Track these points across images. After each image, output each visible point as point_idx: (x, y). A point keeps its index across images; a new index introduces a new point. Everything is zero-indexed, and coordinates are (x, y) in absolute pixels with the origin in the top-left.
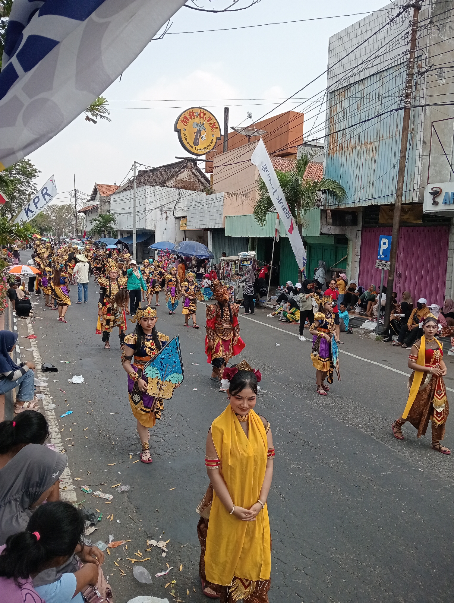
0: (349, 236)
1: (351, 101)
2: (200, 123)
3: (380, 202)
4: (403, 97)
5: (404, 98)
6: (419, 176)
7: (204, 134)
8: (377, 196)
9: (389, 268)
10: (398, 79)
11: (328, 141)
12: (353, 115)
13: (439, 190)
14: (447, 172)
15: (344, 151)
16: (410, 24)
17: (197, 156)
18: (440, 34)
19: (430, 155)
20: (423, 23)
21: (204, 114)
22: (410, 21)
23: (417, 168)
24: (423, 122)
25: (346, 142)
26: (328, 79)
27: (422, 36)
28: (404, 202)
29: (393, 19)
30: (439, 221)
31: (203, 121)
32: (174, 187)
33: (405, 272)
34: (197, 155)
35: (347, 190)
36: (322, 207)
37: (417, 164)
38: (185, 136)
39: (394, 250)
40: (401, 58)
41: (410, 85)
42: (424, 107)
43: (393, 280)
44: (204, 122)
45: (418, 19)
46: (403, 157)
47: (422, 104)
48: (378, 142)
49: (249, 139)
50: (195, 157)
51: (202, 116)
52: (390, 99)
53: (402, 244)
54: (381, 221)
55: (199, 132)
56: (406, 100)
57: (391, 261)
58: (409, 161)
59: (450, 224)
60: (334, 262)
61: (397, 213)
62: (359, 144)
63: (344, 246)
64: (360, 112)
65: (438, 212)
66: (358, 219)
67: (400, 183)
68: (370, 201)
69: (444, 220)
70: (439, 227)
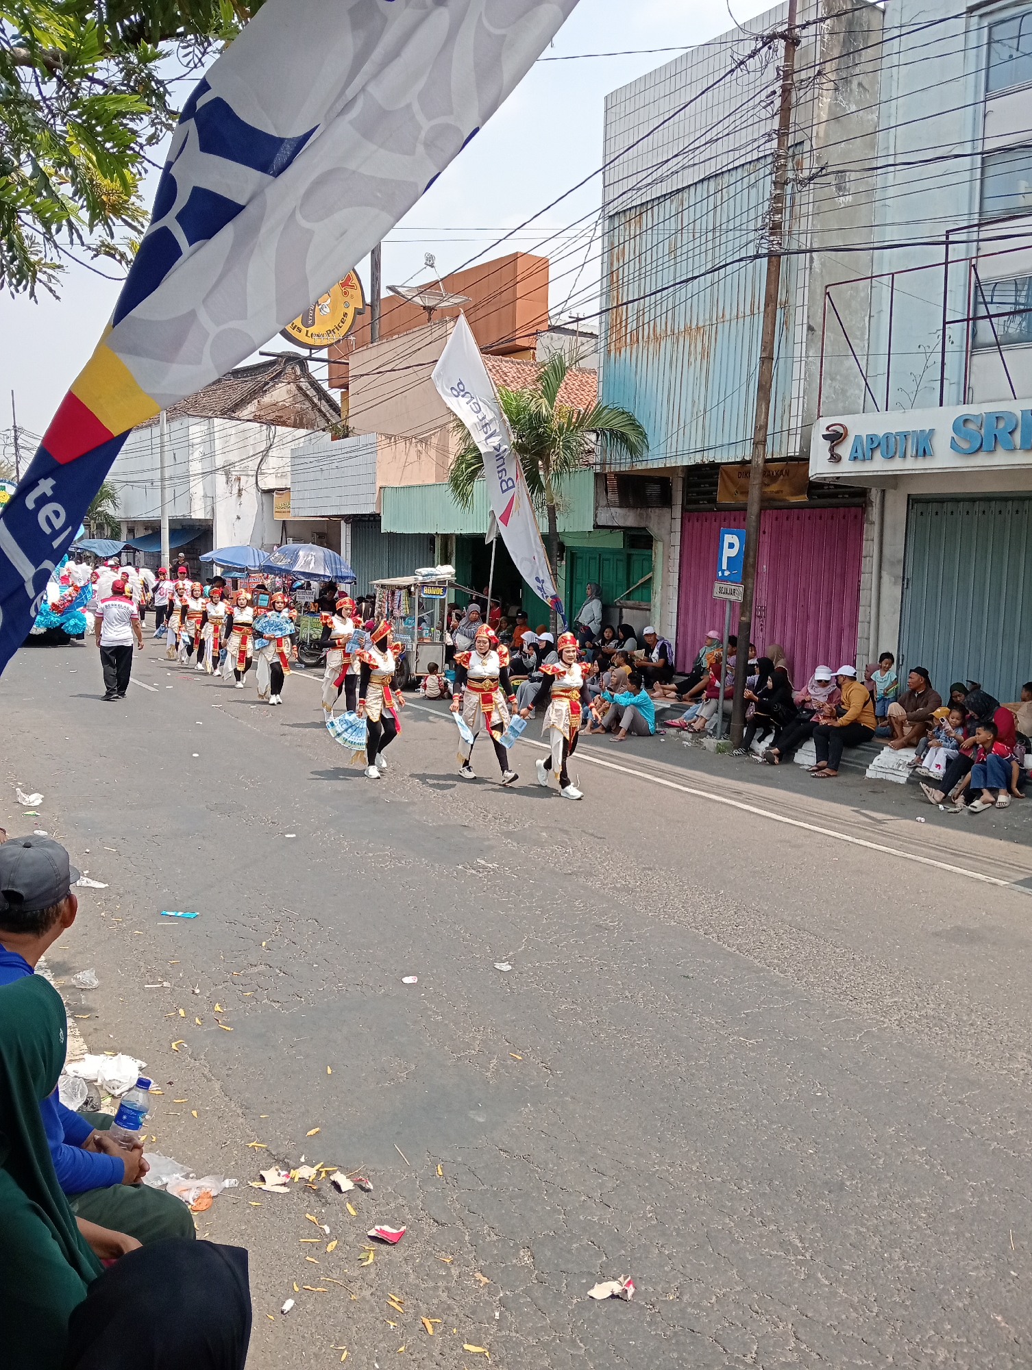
0: (654, 530)
1: (655, 237)
3: (721, 457)
4: (764, 231)
5: (767, 234)
6: (801, 399)
7: (326, 303)
8: (712, 443)
9: (741, 598)
10: (753, 191)
11: (607, 324)
12: (660, 268)
13: (841, 430)
14: (857, 392)
15: (641, 345)
16: (778, 74)
18: (840, 98)
19: (822, 356)
20: (803, 75)
22: (778, 69)
23: (795, 383)
24: (807, 284)
25: (646, 326)
26: (605, 187)
27: (802, 101)
28: (769, 456)
29: (742, 63)
30: (843, 497)
32: (257, 419)
33: (774, 607)
35: (648, 430)
36: (598, 467)
37: (796, 376)
39: (751, 560)
40: (759, 147)
41: (780, 205)
42: (808, 254)
43: (749, 624)
45: (793, 65)
46: (767, 359)
47: (804, 247)
48: (714, 326)
49: (430, 314)
50: (305, 352)
52: (738, 234)
53: (766, 546)
54: (723, 498)
56: (772, 238)
57: (744, 581)
58: (779, 369)
59: (865, 502)
60: (625, 588)
61: (755, 481)
62: (673, 331)
63: (646, 552)
64: (674, 261)
65: (840, 477)
66: (674, 493)
67: (761, 416)
68: (698, 456)
69: (852, 495)
70: (842, 510)
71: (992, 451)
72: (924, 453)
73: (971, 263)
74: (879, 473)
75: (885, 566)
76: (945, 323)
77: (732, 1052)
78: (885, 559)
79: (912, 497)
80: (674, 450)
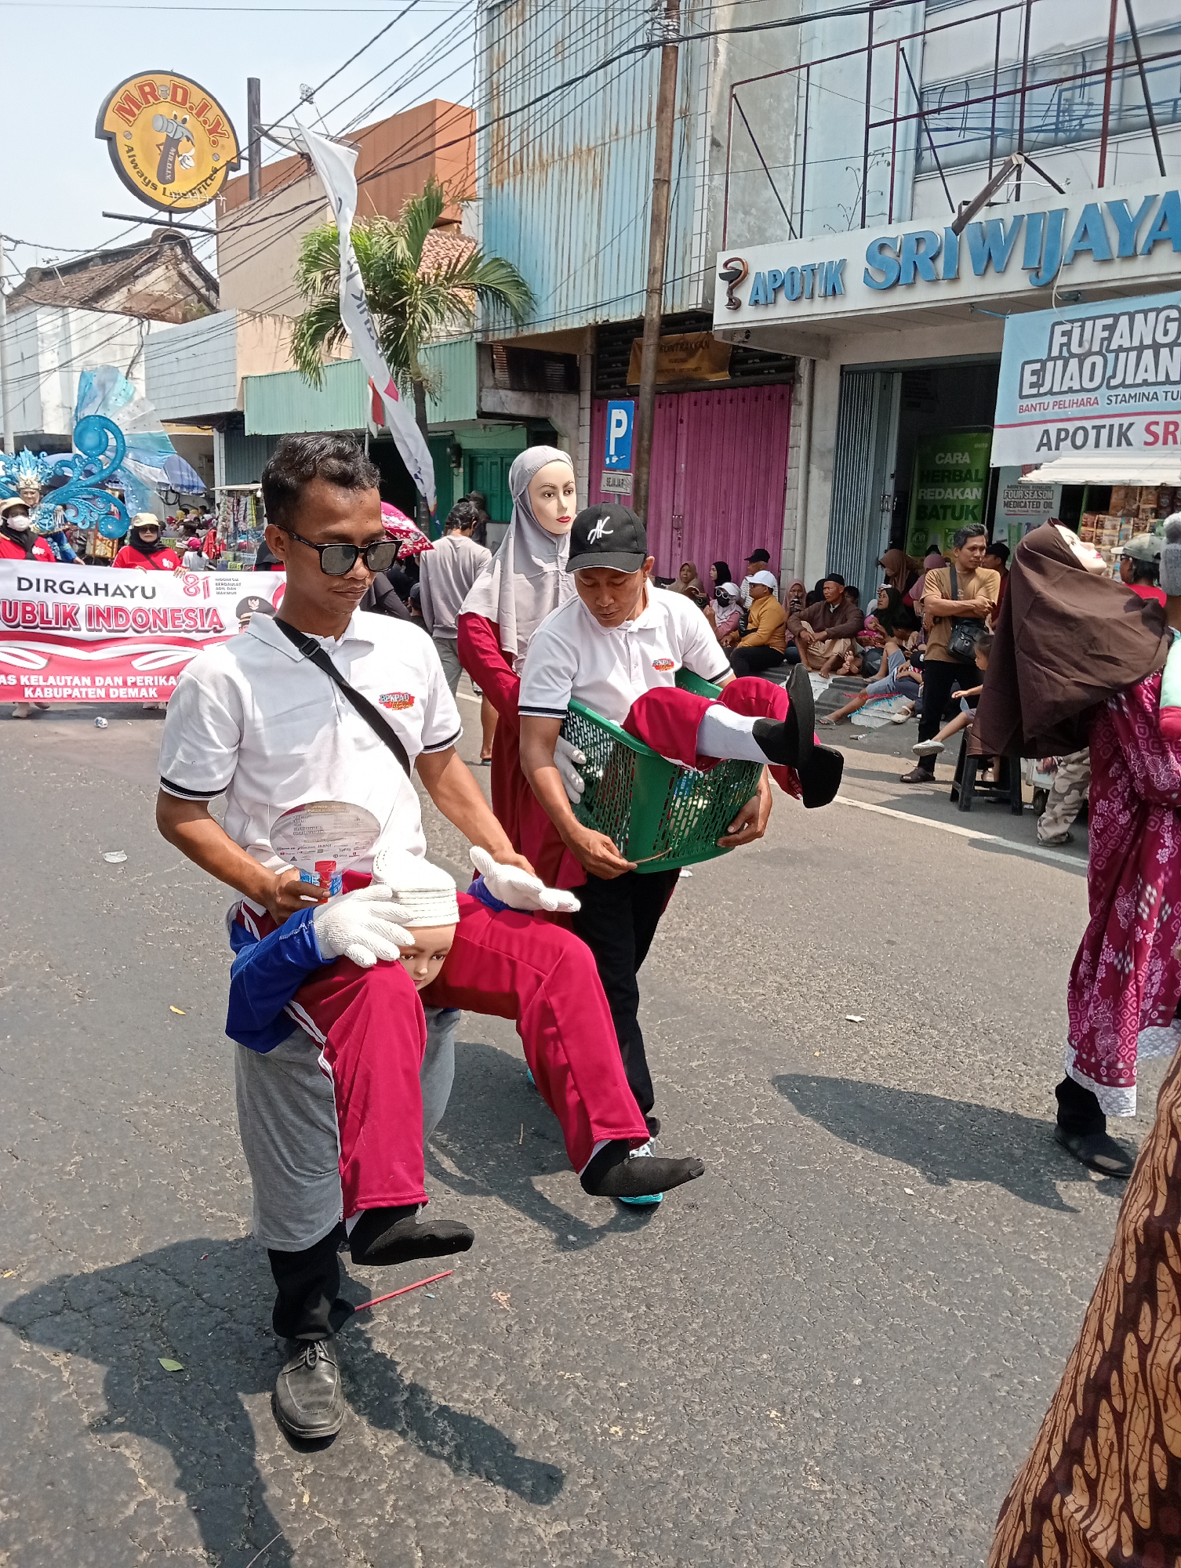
0: (558, 422)
2: (176, 117)
4: (657, 13)
5: (662, 16)
6: (704, 235)
7: (188, 152)
8: (606, 298)
9: (631, 490)
12: (546, 65)
13: (740, 267)
14: (779, 232)
15: (525, 175)
17: (171, 213)
19: (727, 173)
21: (186, 93)
23: (698, 215)
24: (711, 83)
25: (531, 146)
28: (669, 311)
30: (768, 372)
31: (182, 113)
32: (127, 311)
33: (692, 515)
34: (171, 210)
35: (535, 288)
36: (479, 335)
37: (698, 206)
38: (131, 154)
39: (646, 443)
44: (187, 117)
46: (662, 182)
47: (707, 30)
50: (164, 216)
51: (179, 98)
53: (683, 439)
54: (631, 381)
55: (172, 143)
57: (636, 471)
58: (678, 194)
59: (793, 378)
61: (649, 342)
62: (561, 155)
64: (560, 57)
65: (741, 330)
66: (582, 374)
67: (655, 255)
68: (591, 314)
69: (780, 370)
70: (767, 389)
71: (911, 285)
72: (834, 292)
73: (898, 45)
74: (785, 321)
75: (815, 457)
76: (868, 127)
78: (814, 449)
79: (846, 369)
80: (563, 308)
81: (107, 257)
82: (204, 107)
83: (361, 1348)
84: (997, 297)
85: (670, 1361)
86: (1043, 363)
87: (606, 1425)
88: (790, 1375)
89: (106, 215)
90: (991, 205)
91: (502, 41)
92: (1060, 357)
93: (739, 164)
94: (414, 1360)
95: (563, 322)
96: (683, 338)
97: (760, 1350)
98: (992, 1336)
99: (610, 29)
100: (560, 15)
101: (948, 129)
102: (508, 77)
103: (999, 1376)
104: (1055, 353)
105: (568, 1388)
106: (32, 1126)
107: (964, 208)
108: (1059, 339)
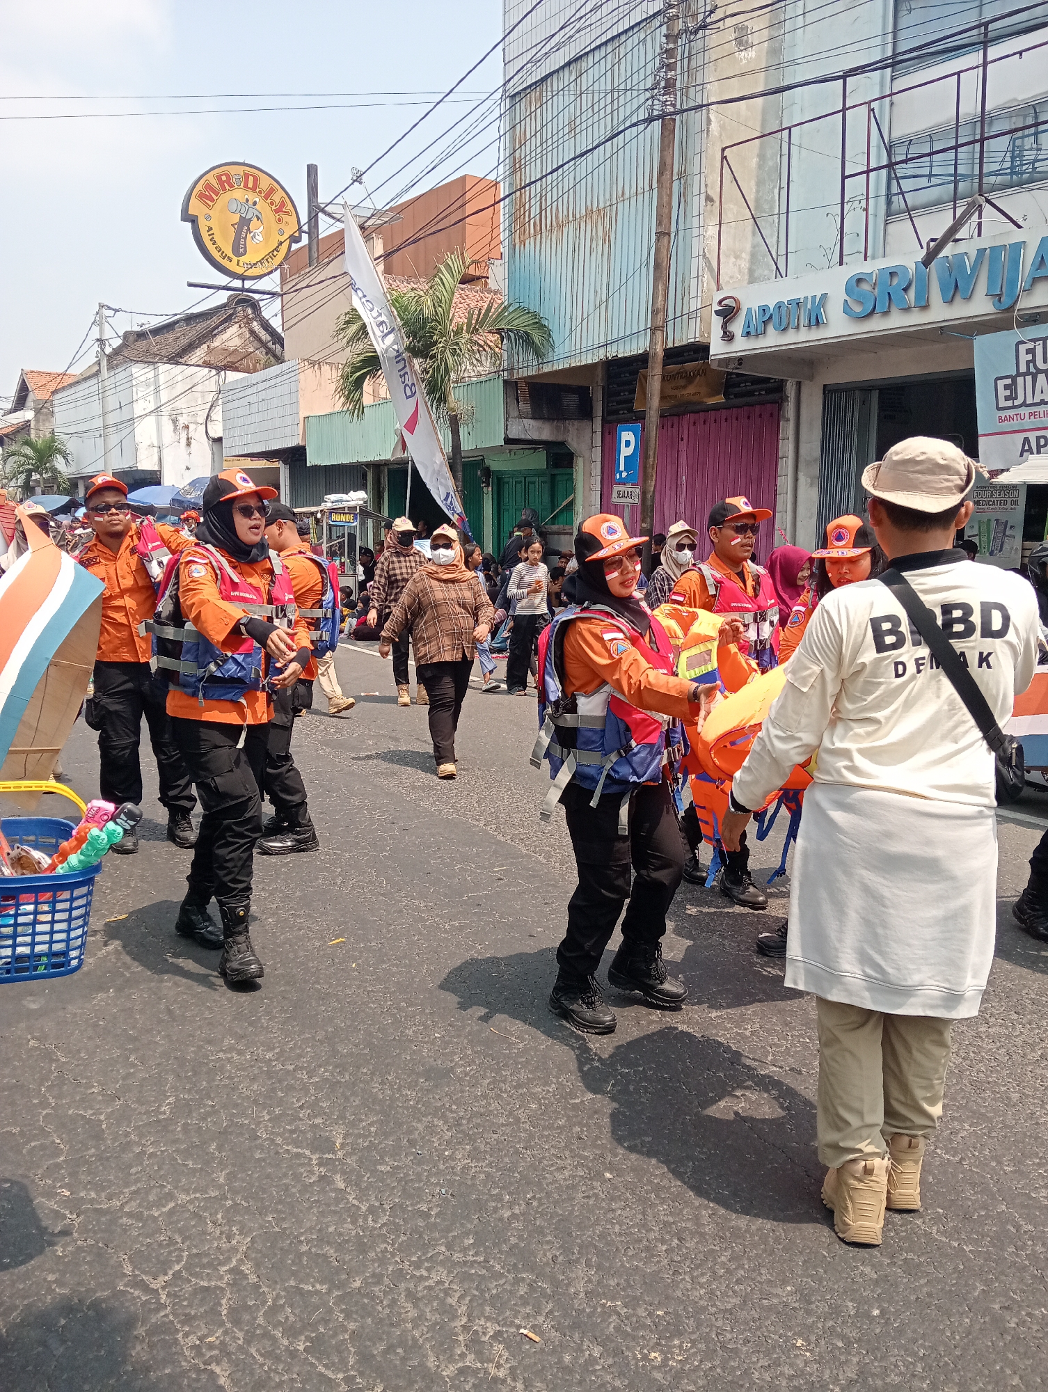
0: (574, 444)
1: (555, 106)
2: (247, 200)
3: (623, 351)
4: (656, 91)
5: (660, 94)
6: (700, 278)
7: (257, 229)
8: (615, 336)
9: (638, 501)
11: (511, 212)
12: (561, 141)
13: (733, 304)
14: (766, 272)
15: (544, 234)
17: (243, 280)
19: (720, 224)
23: (694, 261)
24: (703, 149)
25: (548, 209)
26: (505, 62)
28: (670, 345)
30: (760, 394)
31: (253, 197)
32: (207, 365)
34: (243, 278)
35: (553, 328)
36: (505, 374)
37: (695, 253)
38: (210, 232)
39: (649, 459)
41: (673, 60)
44: (257, 200)
46: (662, 234)
47: (700, 102)
50: (237, 283)
51: (250, 185)
53: (684, 456)
54: (641, 406)
55: (244, 223)
56: (663, 99)
57: (643, 484)
58: (678, 244)
59: (781, 398)
60: (549, 510)
61: (654, 373)
62: (575, 216)
63: (568, 471)
64: (572, 134)
65: (735, 358)
66: (594, 404)
67: (657, 298)
68: (602, 351)
69: (769, 391)
70: (757, 408)
71: (886, 313)
72: (818, 322)
73: (869, 106)
74: (773, 349)
75: (801, 466)
76: (844, 178)
77: (420, 934)
78: (801, 459)
79: (828, 388)
80: (578, 347)
81: (191, 319)
82: (271, 191)
83: (422, 1276)
84: (963, 321)
85: (702, 1292)
86: (1014, 379)
87: (645, 1351)
88: (813, 1306)
89: (190, 285)
90: (957, 241)
91: (523, 123)
92: (1028, 373)
93: (730, 215)
94: (470, 1288)
95: (578, 359)
96: (683, 368)
97: (784, 1283)
98: (999, 1270)
99: (616, 107)
100: (572, 98)
101: (915, 177)
102: (528, 152)
103: (1007, 1308)
104: (1023, 369)
105: (610, 1316)
106: (132, 1071)
107: (932, 244)
108: (1024, 357)
